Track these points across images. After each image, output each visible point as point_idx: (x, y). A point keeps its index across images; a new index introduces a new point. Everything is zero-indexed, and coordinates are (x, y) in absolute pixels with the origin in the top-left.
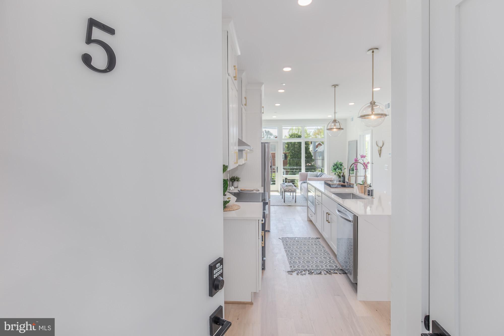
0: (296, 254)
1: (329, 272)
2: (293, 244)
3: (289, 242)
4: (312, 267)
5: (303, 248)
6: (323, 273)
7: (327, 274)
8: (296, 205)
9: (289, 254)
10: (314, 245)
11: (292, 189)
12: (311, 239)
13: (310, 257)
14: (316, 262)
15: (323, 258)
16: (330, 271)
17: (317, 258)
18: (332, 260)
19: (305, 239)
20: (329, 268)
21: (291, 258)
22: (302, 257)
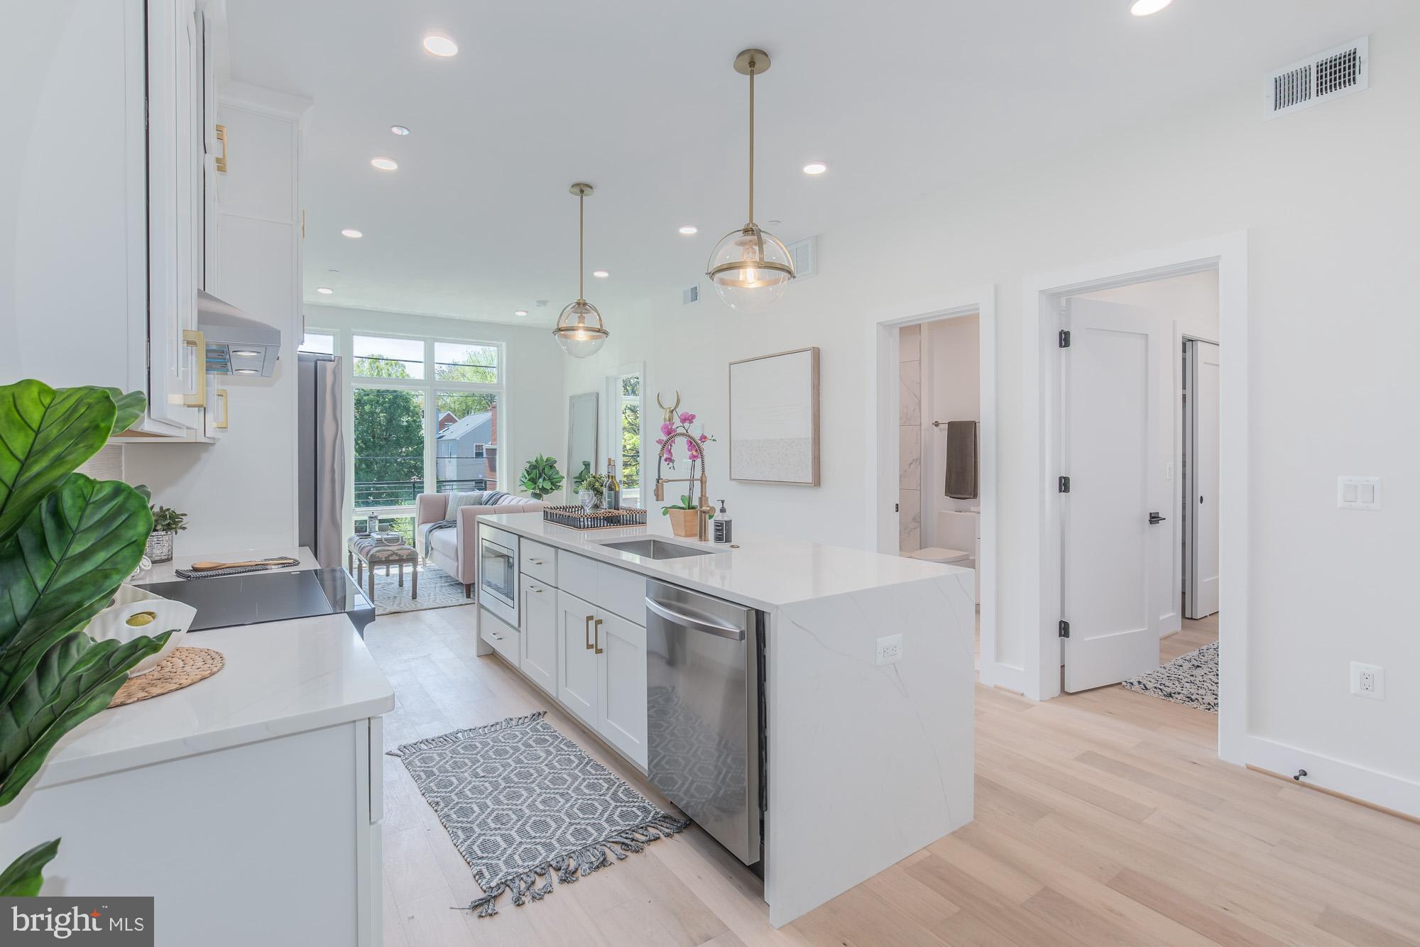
0: (483, 807)
1: (630, 845)
2: (455, 763)
3: (438, 758)
4: (565, 845)
5: (502, 769)
6: (611, 857)
7: (627, 853)
8: (419, 607)
9: (454, 816)
10: (533, 744)
11: (399, 552)
12: (514, 723)
13: (540, 799)
14: (569, 816)
15: (587, 791)
16: (633, 840)
17: (568, 797)
18: (619, 786)
19: (493, 729)
20: (622, 825)
21: (468, 831)
22: (510, 813)
